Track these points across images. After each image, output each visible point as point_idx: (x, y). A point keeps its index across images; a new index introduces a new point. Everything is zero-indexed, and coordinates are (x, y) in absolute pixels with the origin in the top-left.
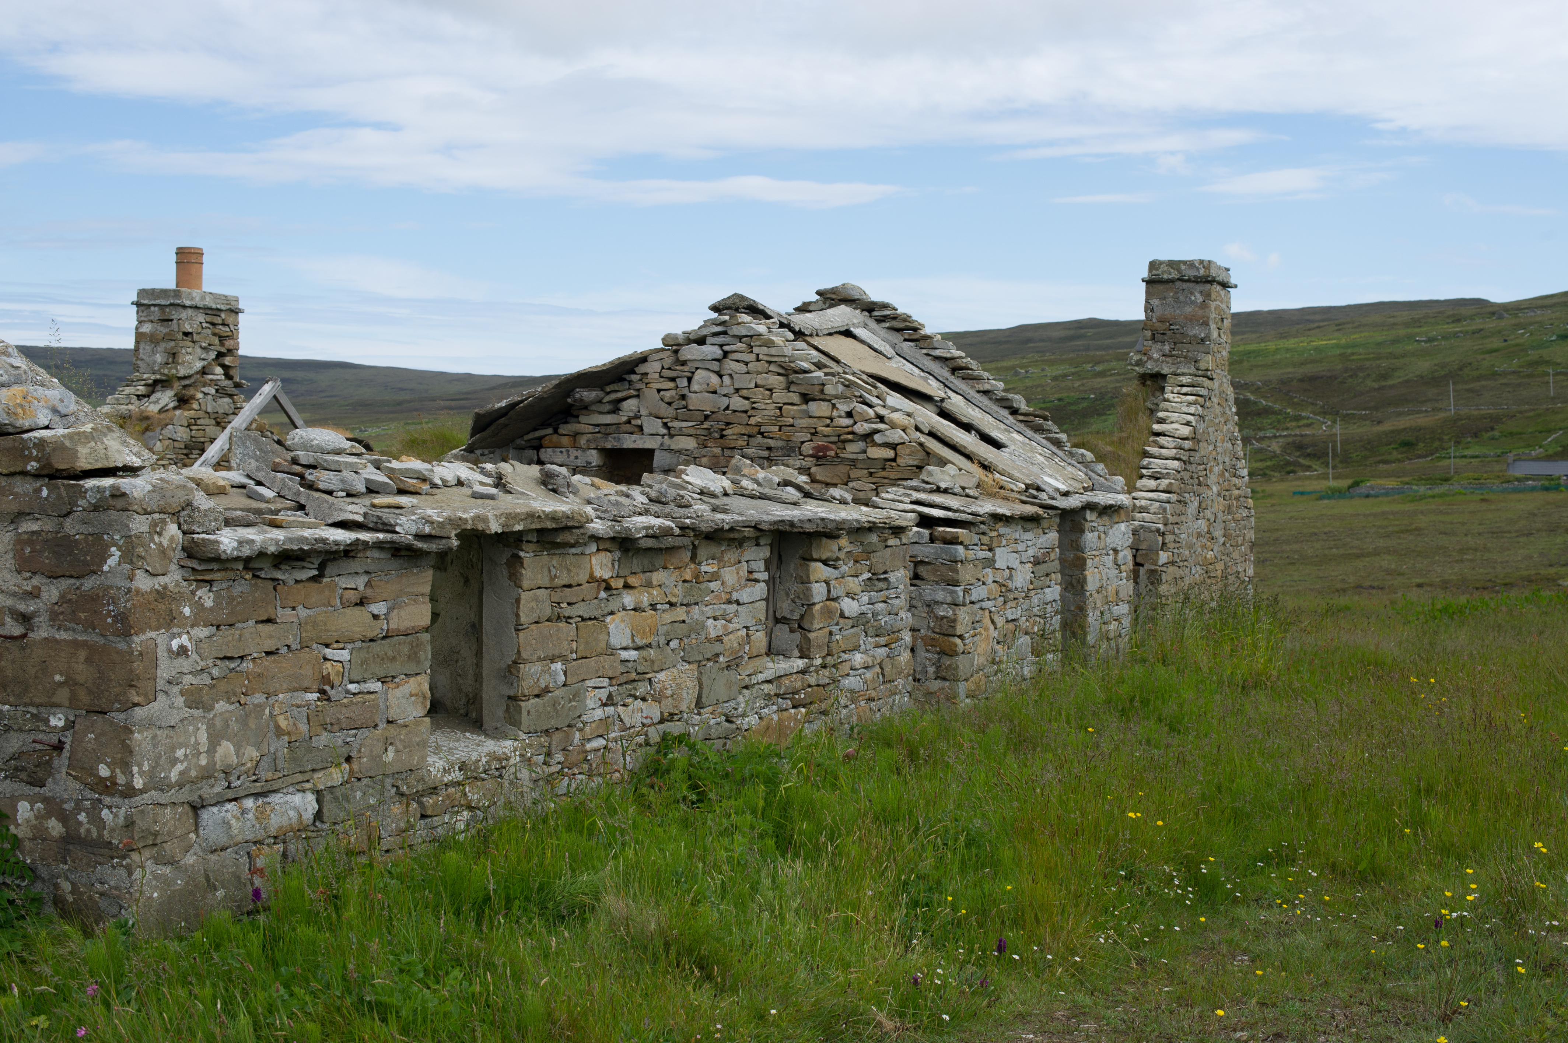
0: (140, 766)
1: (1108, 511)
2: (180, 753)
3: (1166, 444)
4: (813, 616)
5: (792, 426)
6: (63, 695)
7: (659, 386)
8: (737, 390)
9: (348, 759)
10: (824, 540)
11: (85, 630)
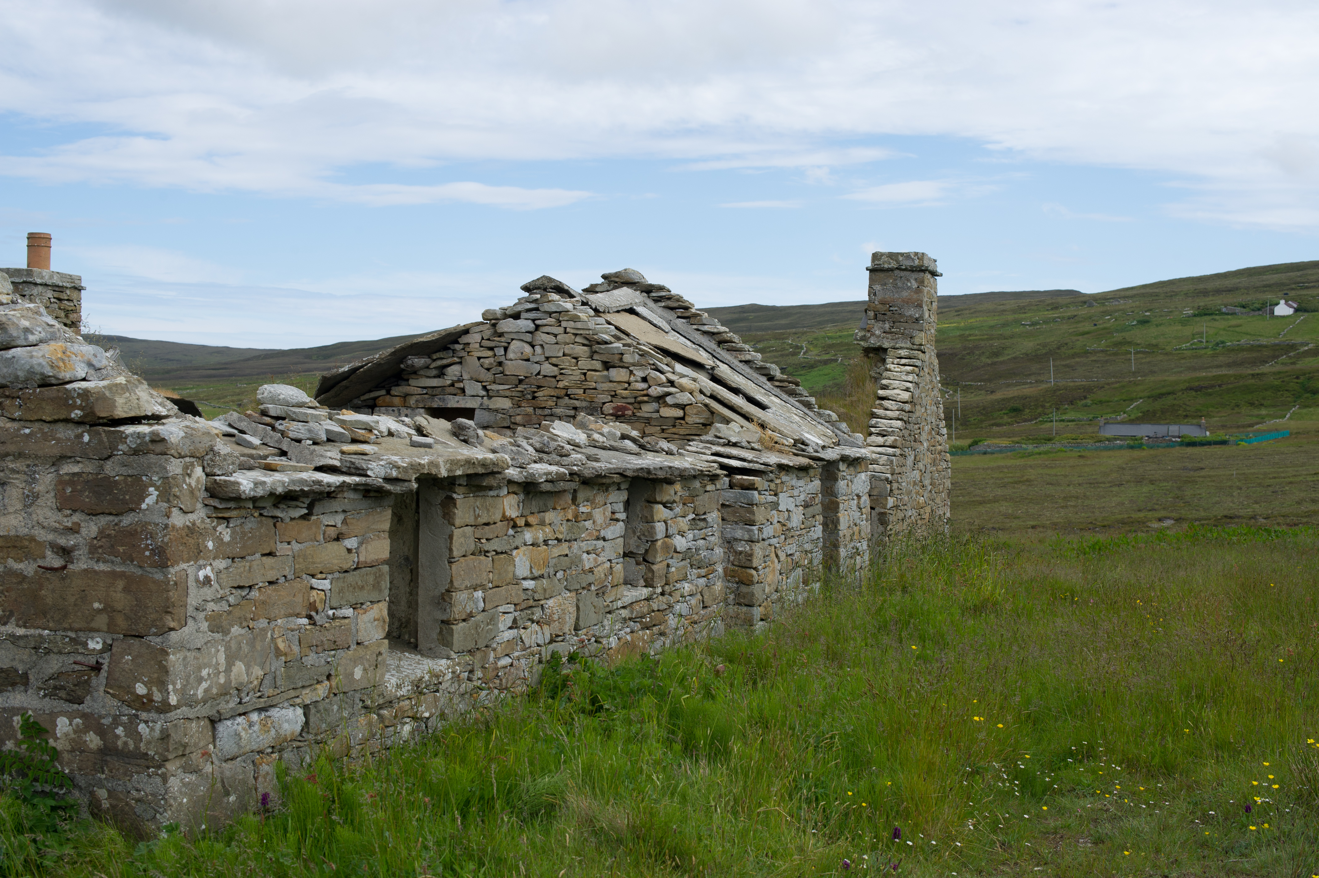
0: (174, 684)
1: (854, 462)
2: (204, 673)
3: (890, 407)
4: (656, 551)
5: (595, 389)
6: (102, 621)
7: (480, 354)
8: (547, 358)
9: (329, 677)
10: (665, 485)
11: (124, 563)
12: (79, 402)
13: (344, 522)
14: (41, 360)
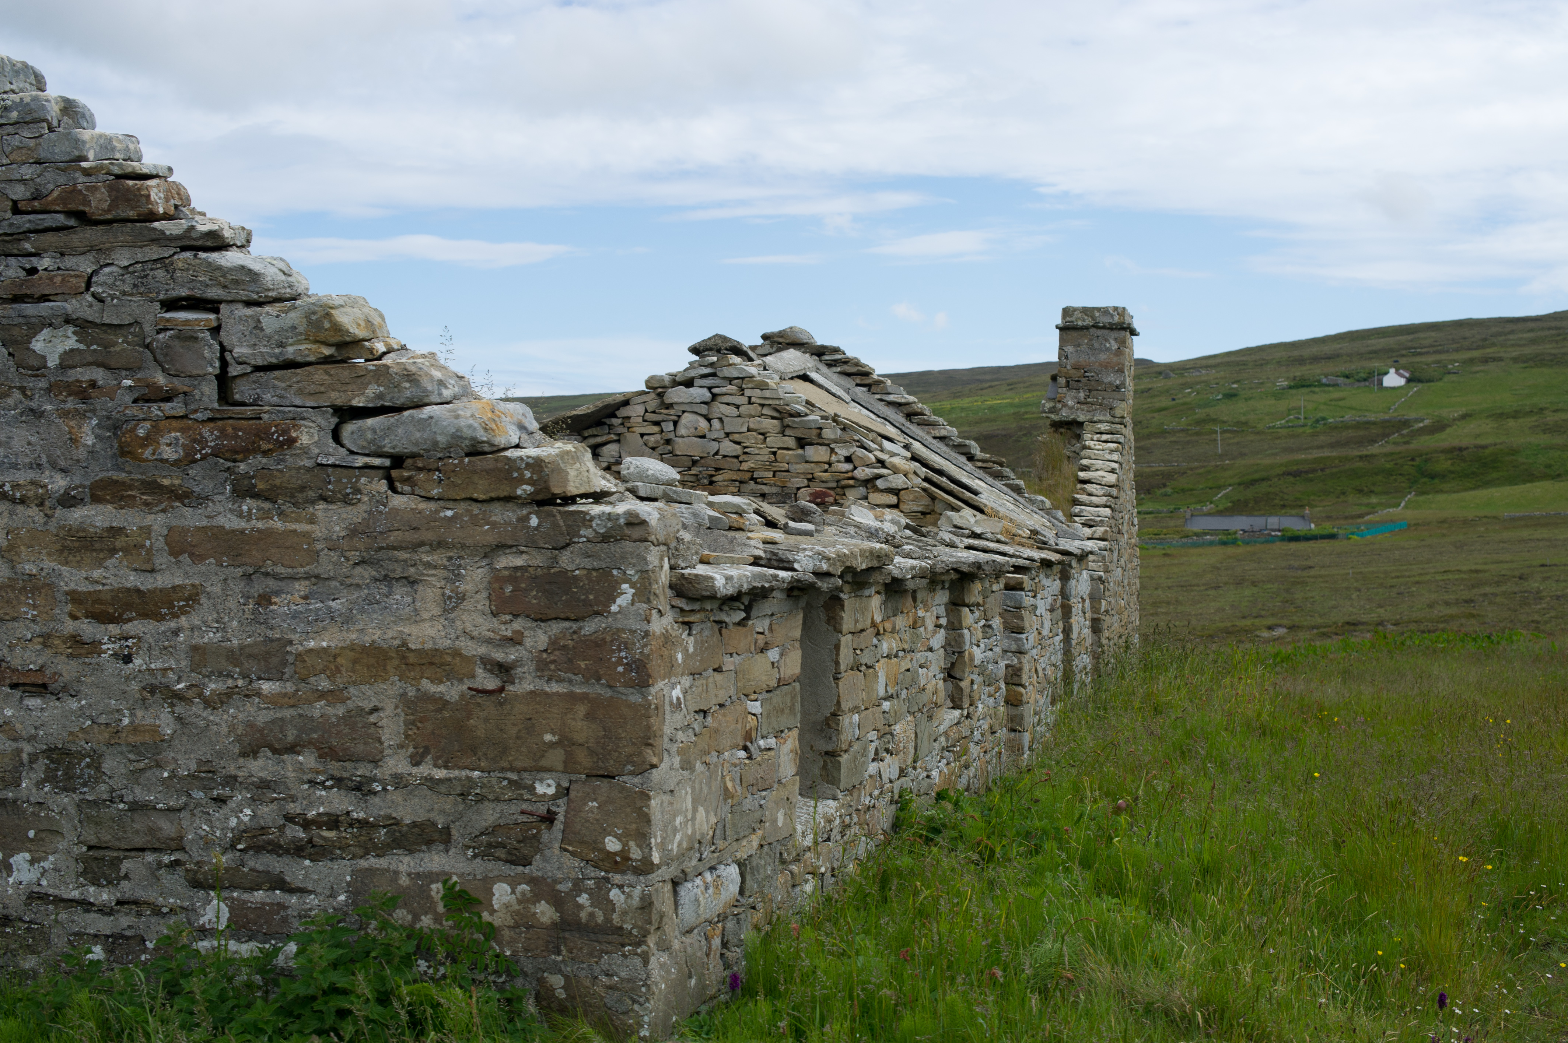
0: (656, 838)
1: (1082, 557)
2: (679, 820)
3: (1095, 492)
4: (964, 664)
5: (788, 471)
6: (556, 758)
7: (643, 430)
8: (727, 435)
9: (761, 824)
10: (971, 584)
11: (586, 681)
12: (528, 474)
13: (771, 629)
14: (471, 421)
